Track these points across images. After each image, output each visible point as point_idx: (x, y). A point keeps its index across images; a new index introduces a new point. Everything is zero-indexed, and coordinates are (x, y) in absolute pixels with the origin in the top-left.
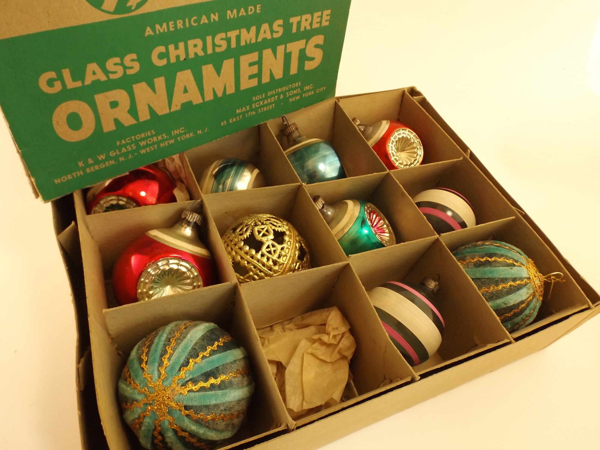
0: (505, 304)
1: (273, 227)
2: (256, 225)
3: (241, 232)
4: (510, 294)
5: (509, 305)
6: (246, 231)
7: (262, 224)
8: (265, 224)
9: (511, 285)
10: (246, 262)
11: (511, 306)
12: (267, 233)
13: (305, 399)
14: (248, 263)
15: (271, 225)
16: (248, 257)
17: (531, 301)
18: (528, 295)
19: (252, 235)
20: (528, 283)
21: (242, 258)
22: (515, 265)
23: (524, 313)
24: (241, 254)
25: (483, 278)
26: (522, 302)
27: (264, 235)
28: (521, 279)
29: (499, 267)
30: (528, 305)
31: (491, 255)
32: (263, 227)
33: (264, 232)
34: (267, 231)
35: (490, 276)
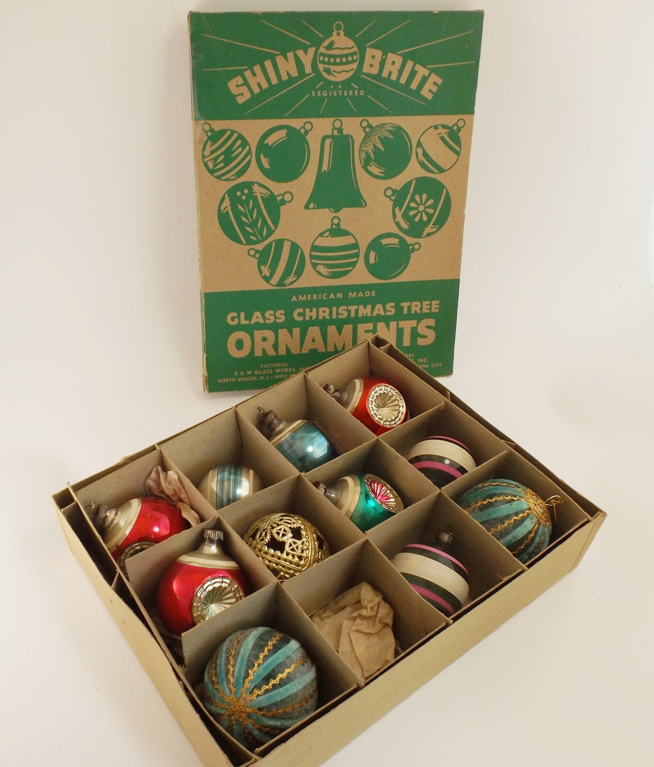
0: (515, 538)
1: (289, 526)
2: (273, 528)
3: (261, 538)
4: (517, 528)
5: (519, 538)
6: (266, 535)
7: (278, 525)
8: (281, 524)
9: (515, 520)
10: (275, 565)
11: (521, 538)
12: (284, 533)
13: (365, 669)
14: (277, 564)
15: (286, 524)
16: (276, 559)
17: (538, 529)
18: (533, 525)
19: (272, 537)
20: (530, 514)
21: (270, 561)
22: (514, 500)
23: (535, 542)
24: (269, 559)
25: (489, 520)
26: (530, 532)
27: (283, 535)
28: (523, 512)
29: (500, 505)
30: (536, 533)
31: (491, 497)
32: (280, 528)
33: (282, 532)
34: (285, 531)
35: (495, 516)
